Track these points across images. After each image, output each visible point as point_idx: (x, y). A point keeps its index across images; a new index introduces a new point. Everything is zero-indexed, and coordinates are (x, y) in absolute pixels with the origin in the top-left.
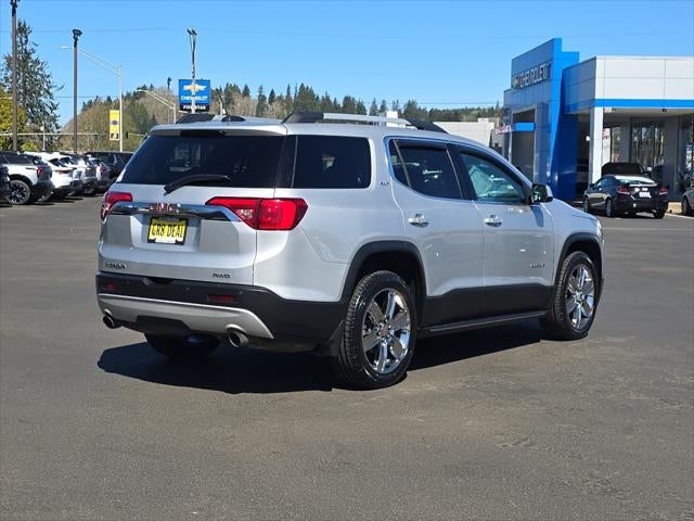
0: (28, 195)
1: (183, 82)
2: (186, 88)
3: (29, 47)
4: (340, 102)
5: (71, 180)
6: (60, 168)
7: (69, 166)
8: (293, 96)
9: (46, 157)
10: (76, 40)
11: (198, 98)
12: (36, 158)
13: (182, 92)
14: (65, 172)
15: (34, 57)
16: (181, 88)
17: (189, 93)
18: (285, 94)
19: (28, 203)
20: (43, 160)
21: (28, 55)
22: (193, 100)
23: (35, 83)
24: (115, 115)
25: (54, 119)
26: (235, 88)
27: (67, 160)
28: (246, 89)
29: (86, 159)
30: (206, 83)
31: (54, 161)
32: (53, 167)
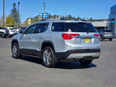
0: (4, 36)
1: (43, 14)
2: (43, 15)
3: (16, 8)
4: (77, 18)
5: (14, 33)
6: (12, 30)
7: (14, 30)
8: (67, 17)
9: (8, 28)
10: (19, 4)
11: (46, 17)
12: (6, 28)
13: (43, 16)
14: (13, 31)
15: (17, 9)
16: (42, 14)
17: (44, 16)
18: (66, 16)
19: (4, 38)
20: (8, 29)
21: (15, 9)
22: (44, 17)
23: (17, 15)
24: (29, 20)
25: (20, 21)
26: (56, 15)
27: (14, 29)
28: (58, 16)
29: (19, 28)
30: (47, 14)
31: (10, 29)
32: (10, 30)
